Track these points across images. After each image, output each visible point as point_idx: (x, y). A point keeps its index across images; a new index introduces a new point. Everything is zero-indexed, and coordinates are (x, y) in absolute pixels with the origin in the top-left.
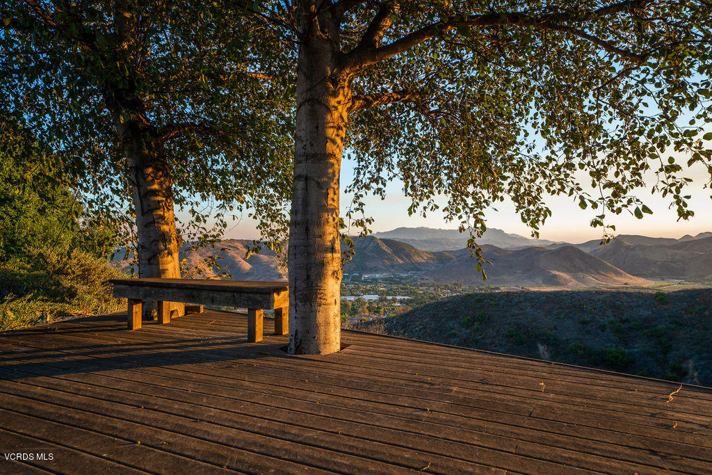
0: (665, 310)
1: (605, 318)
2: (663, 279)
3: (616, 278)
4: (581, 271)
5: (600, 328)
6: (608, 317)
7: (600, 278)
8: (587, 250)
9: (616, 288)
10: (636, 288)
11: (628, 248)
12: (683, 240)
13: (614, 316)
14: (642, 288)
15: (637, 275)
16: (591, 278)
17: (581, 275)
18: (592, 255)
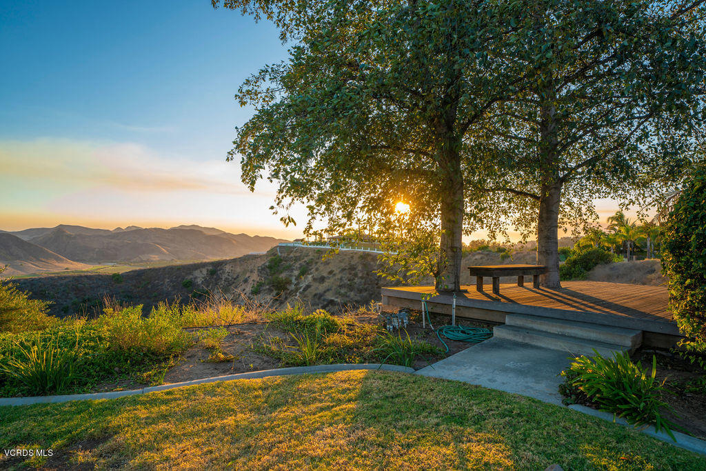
0: (120, 287)
1: (68, 300)
2: (100, 263)
3: (57, 264)
4: (19, 258)
5: (62, 310)
6: (71, 299)
7: (41, 265)
8: (25, 238)
9: (57, 274)
10: (76, 272)
11: (69, 237)
12: (116, 231)
13: (77, 297)
14: (82, 272)
15: (77, 261)
16: (30, 265)
17: (18, 262)
18: (32, 242)
